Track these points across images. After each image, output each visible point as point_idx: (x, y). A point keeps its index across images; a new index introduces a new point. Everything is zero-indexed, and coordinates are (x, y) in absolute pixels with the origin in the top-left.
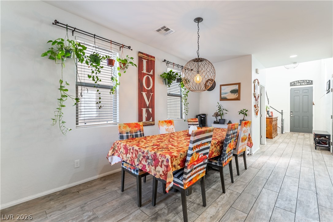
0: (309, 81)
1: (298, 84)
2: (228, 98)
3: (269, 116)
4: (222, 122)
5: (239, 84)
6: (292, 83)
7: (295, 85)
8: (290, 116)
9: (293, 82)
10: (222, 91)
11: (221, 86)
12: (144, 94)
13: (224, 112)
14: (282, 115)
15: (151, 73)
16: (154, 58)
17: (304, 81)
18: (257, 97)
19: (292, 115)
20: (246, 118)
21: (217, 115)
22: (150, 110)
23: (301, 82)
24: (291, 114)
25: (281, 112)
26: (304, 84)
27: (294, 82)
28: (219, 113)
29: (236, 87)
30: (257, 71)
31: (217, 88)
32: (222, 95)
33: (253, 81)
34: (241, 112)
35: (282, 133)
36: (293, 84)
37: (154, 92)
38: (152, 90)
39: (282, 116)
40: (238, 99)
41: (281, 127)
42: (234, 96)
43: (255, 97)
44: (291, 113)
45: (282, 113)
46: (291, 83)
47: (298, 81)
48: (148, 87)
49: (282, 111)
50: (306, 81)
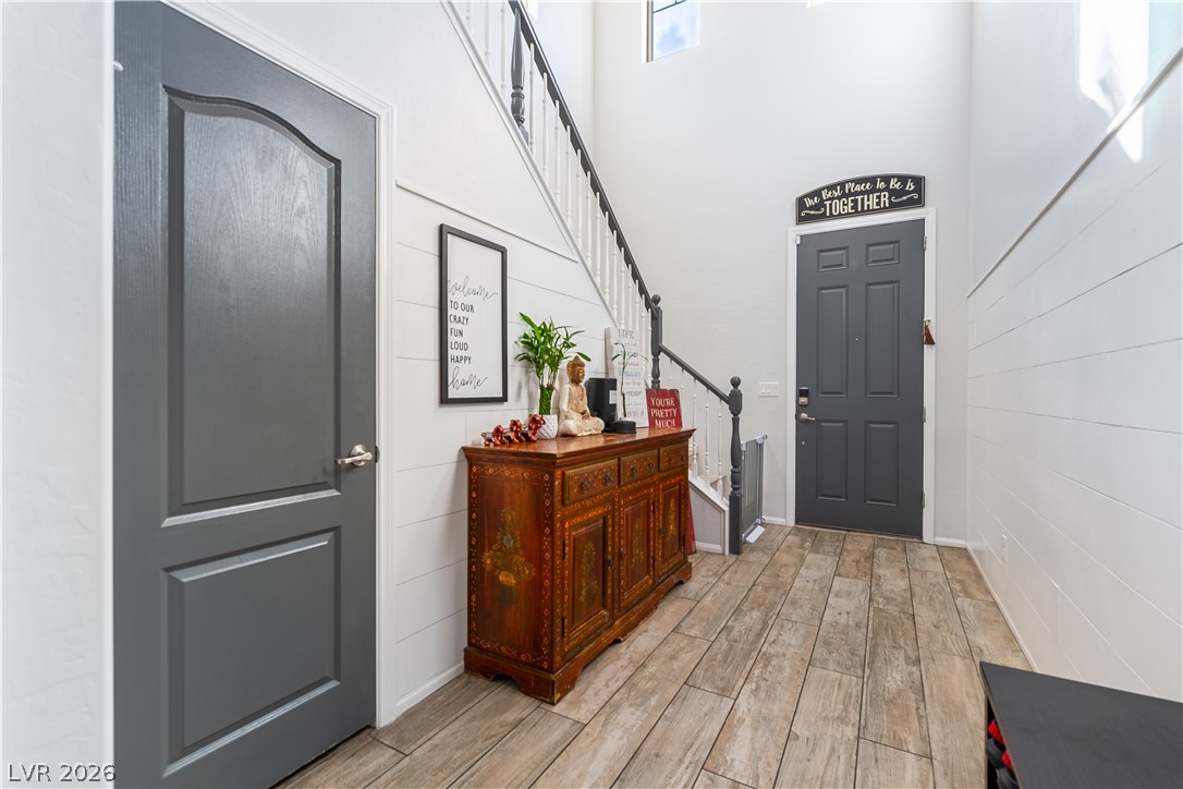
0: (903, 179)
1: (838, 207)
6: (809, 202)
7: (823, 217)
8: (797, 416)
9: (811, 195)
17: (872, 180)
19: (804, 415)
23: (858, 188)
24: (800, 408)
25: (727, 390)
26: (872, 201)
27: (817, 193)
35: (737, 546)
36: (810, 208)
39: (736, 422)
41: (724, 505)
44: (803, 400)
45: (734, 402)
46: (801, 202)
47: (842, 184)
49: (735, 383)
50: (886, 179)
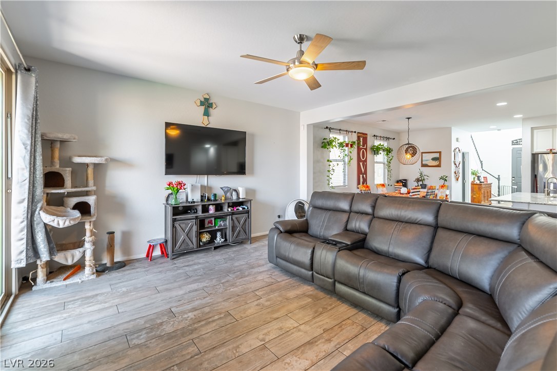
1: (521, 143)
2: (429, 165)
3: (480, 182)
4: (424, 186)
5: (440, 153)
6: (515, 142)
7: (518, 144)
8: (512, 182)
10: (423, 158)
11: (422, 153)
12: (361, 163)
13: (426, 177)
14: (499, 180)
15: (365, 147)
16: (367, 134)
18: (457, 164)
19: (514, 181)
20: (446, 184)
21: (418, 180)
22: (365, 176)
24: (512, 180)
25: (497, 177)
27: (517, 140)
28: (420, 179)
29: (437, 155)
30: (457, 140)
31: (418, 154)
32: (423, 162)
33: (453, 149)
34: (441, 178)
37: (366, 162)
38: (366, 161)
39: (499, 182)
40: (439, 166)
42: (436, 163)
43: (455, 164)
44: (513, 179)
45: (499, 179)
46: (513, 142)
48: (363, 158)
49: (499, 176)
